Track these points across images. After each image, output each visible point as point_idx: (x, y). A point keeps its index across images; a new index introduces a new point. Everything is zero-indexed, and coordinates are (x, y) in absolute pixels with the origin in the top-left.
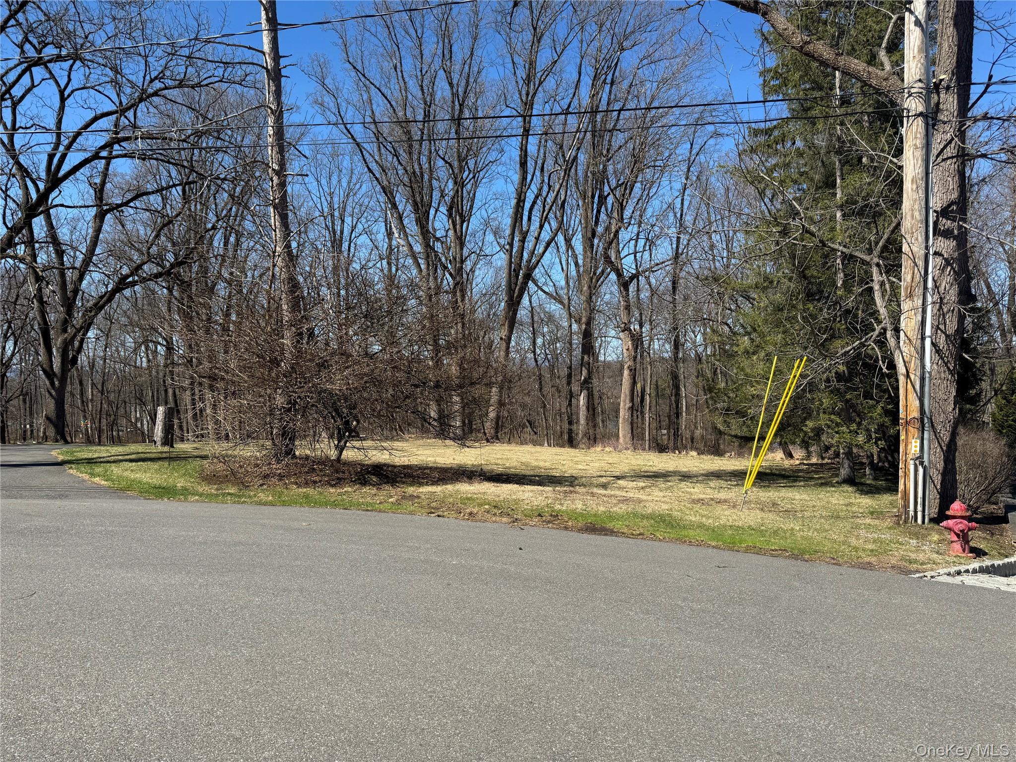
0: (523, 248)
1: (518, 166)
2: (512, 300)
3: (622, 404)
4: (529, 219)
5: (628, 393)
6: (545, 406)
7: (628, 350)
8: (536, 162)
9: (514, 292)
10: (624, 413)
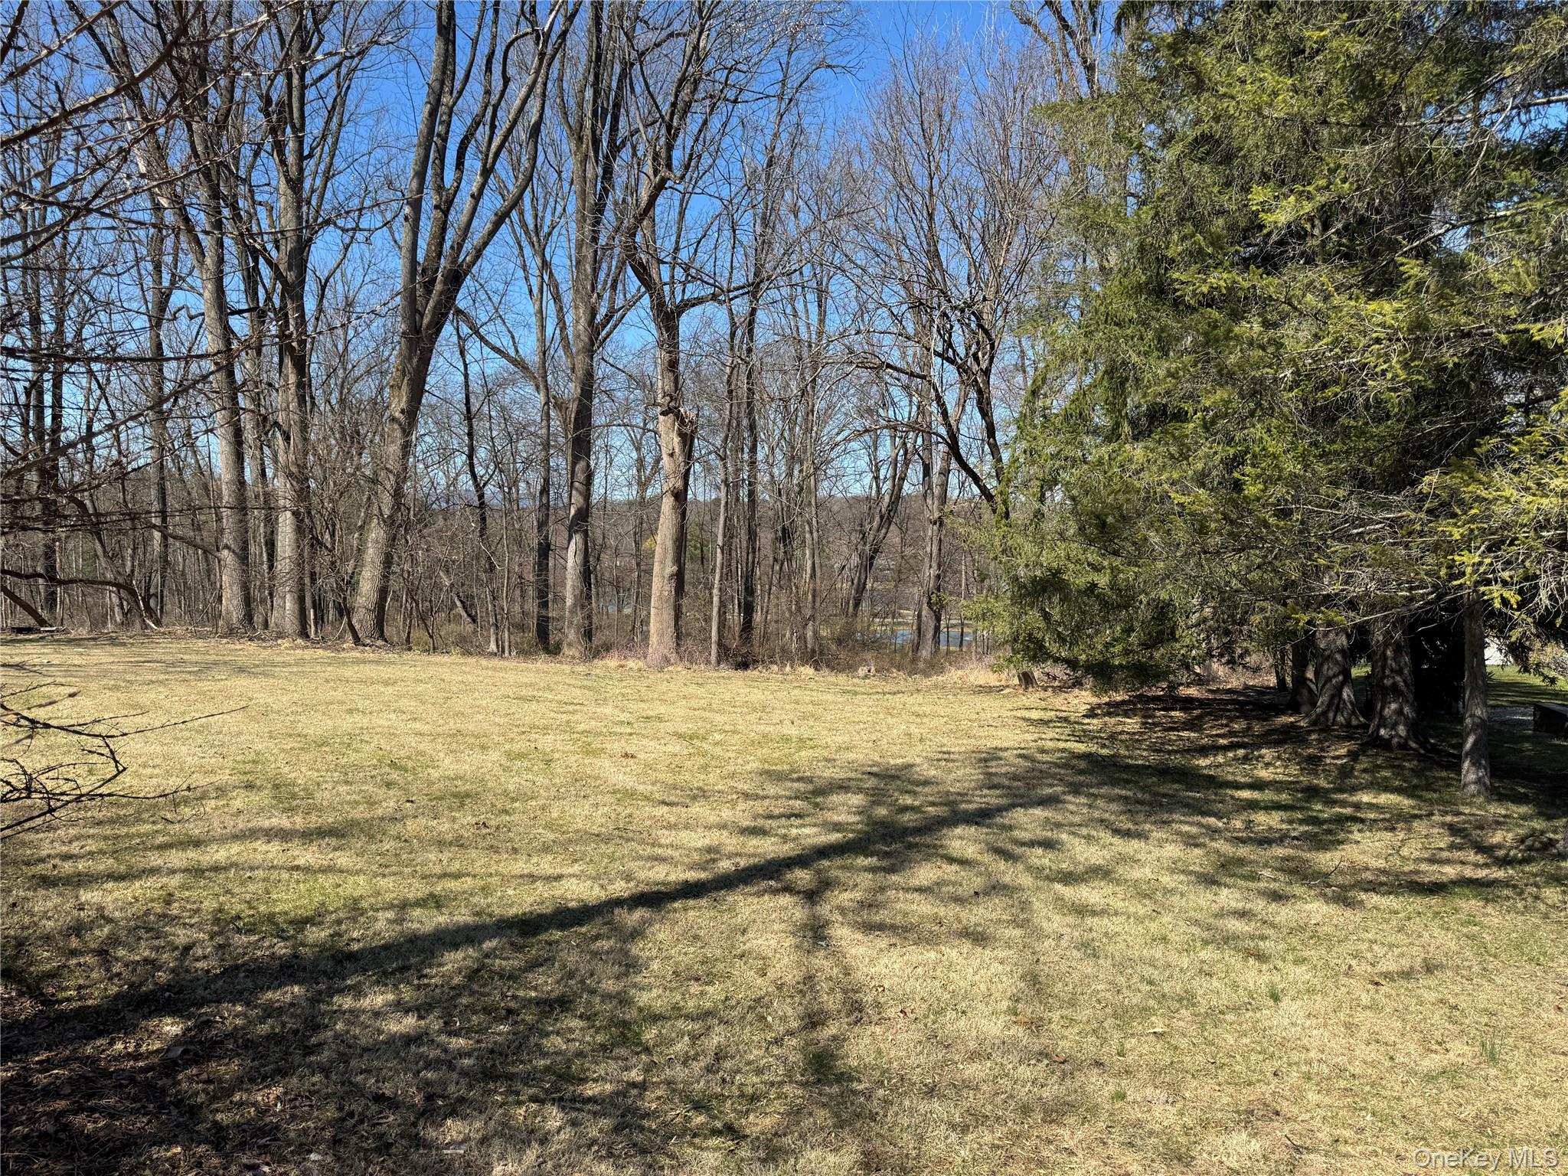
0: (445, 223)
1: (434, 31)
2: (417, 331)
3: (656, 568)
4: (460, 164)
5: (669, 544)
6: (492, 568)
7: (671, 455)
8: (475, 43)
9: (422, 315)
10: (660, 586)
